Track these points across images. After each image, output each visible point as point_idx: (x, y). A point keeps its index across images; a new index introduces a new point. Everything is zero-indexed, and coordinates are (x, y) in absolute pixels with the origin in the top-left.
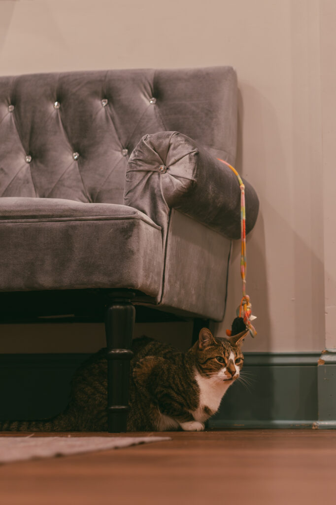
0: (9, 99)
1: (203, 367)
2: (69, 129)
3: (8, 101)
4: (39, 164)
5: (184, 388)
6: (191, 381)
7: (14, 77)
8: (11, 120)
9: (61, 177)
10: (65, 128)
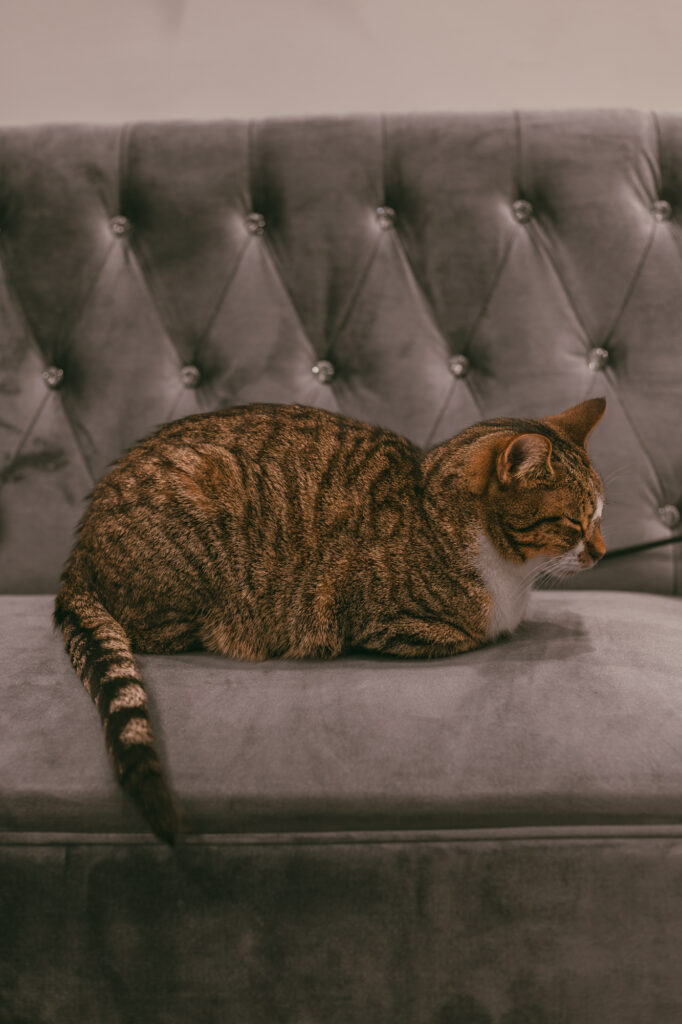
0: (247, 197)
1: (520, 537)
2: (436, 291)
3: (243, 200)
4: (364, 392)
5: (442, 602)
6: (458, 571)
7: (251, 126)
8: (263, 262)
9: (433, 434)
10: (426, 289)
